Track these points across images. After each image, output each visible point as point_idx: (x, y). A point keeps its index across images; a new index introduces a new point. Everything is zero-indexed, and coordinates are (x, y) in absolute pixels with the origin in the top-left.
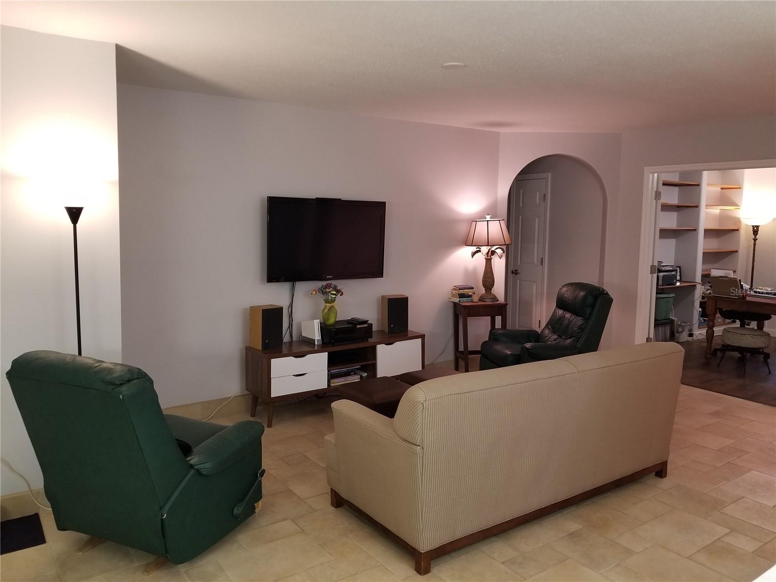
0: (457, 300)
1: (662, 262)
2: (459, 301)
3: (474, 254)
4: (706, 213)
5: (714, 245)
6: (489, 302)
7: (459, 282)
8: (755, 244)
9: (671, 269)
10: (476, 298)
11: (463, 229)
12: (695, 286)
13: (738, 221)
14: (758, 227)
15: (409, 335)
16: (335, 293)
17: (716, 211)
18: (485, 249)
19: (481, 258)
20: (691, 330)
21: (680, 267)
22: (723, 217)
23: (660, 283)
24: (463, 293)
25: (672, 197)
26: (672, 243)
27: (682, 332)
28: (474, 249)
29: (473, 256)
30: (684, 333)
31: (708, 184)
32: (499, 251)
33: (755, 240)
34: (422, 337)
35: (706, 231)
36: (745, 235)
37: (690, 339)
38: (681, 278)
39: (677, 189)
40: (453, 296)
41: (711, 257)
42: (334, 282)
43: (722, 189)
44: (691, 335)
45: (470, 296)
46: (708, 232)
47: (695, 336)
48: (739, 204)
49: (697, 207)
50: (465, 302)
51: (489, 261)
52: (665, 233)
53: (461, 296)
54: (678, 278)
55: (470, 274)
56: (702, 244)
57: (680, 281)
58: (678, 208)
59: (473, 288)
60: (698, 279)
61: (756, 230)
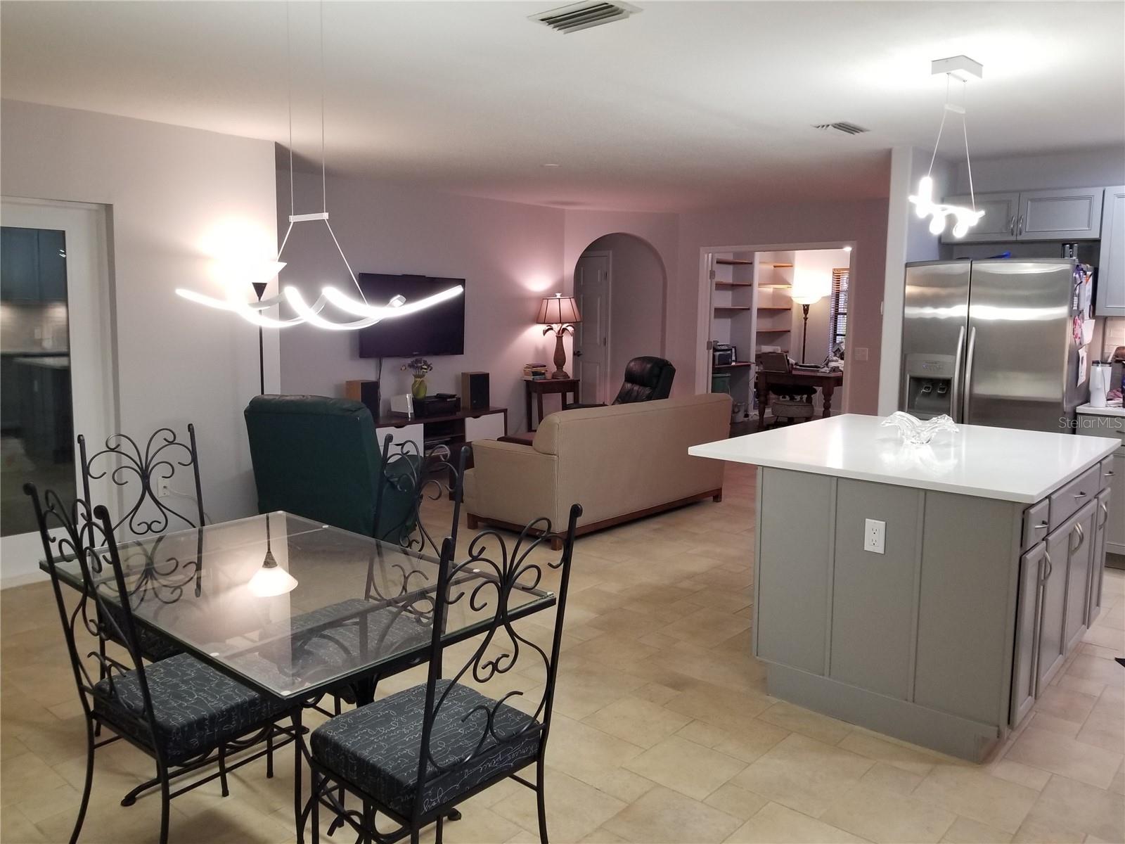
0: (530, 378)
1: (718, 342)
2: (533, 379)
3: (545, 332)
4: (759, 292)
5: (768, 325)
6: (561, 379)
7: (531, 361)
8: (805, 324)
9: (726, 348)
10: (549, 376)
11: (533, 307)
12: (749, 365)
13: (790, 300)
14: (808, 306)
15: (491, 410)
16: (426, 367)
17: (769, 289)
18: (556, 327)
19: (552, 335)
20: (746, 411)
21: (735, 347)
22: (777, 296)
23: (717, 362)
24: (536, 370)
25: (726, 275)
26: (726, 323)
27: (739, 411)
28: (545, 327)
29: (544, 335)
30: (740, 413)
31: (760, 263)
32: (570, 329)
33: (806, 319)
34: (505, 411)
35: (759, 310)
36: (797, 313)
37: (746, 419)
38: (736, 359)
39: (731, 267)
40: (526, 374)
41: (764, 337)
42: (425, 358)
43: (775, 267)
44: (747, 416)
45: (544, 374)
46: (762, 312)
47: (750, 417)
48: (790, 281)
49: (750, 285)
50: (538, 379)
51: (559, 338)
52: (720, 313)
53: (535, 374)
54: (734, 358)
55: (541, 352)
56: (756, 324)
57: (736, 361)
58: (732, 287)
59: (545, 366)
60: (753, 359)
61: (806, 309)
